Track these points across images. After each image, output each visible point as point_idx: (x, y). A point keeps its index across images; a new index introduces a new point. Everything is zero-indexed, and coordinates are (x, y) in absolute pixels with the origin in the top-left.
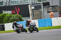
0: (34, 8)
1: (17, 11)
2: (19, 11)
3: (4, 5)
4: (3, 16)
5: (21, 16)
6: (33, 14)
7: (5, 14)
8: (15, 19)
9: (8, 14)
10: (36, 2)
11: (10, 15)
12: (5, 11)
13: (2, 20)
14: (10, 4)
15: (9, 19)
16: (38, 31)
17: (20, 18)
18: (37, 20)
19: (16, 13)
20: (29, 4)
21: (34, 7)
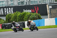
0: (51, 8)
1: (36, 10)
2: (38, 10)
3: (25, 4)
4: (24, 15)
5: (39, 14)
6: (51, 12)
7: (25, 13)
8: (34, 18)
9: (28, 13)
10: (53, 2)
11: (30, 13)
12: (25, 10)
13: (23, 18)
14: (30, 3)
15: (29, 17)
16: (38, 30)
17: (39, 16)
18: (55, 18)
19: (35, 12)
20: (47, 4)
21: (51, 6)
